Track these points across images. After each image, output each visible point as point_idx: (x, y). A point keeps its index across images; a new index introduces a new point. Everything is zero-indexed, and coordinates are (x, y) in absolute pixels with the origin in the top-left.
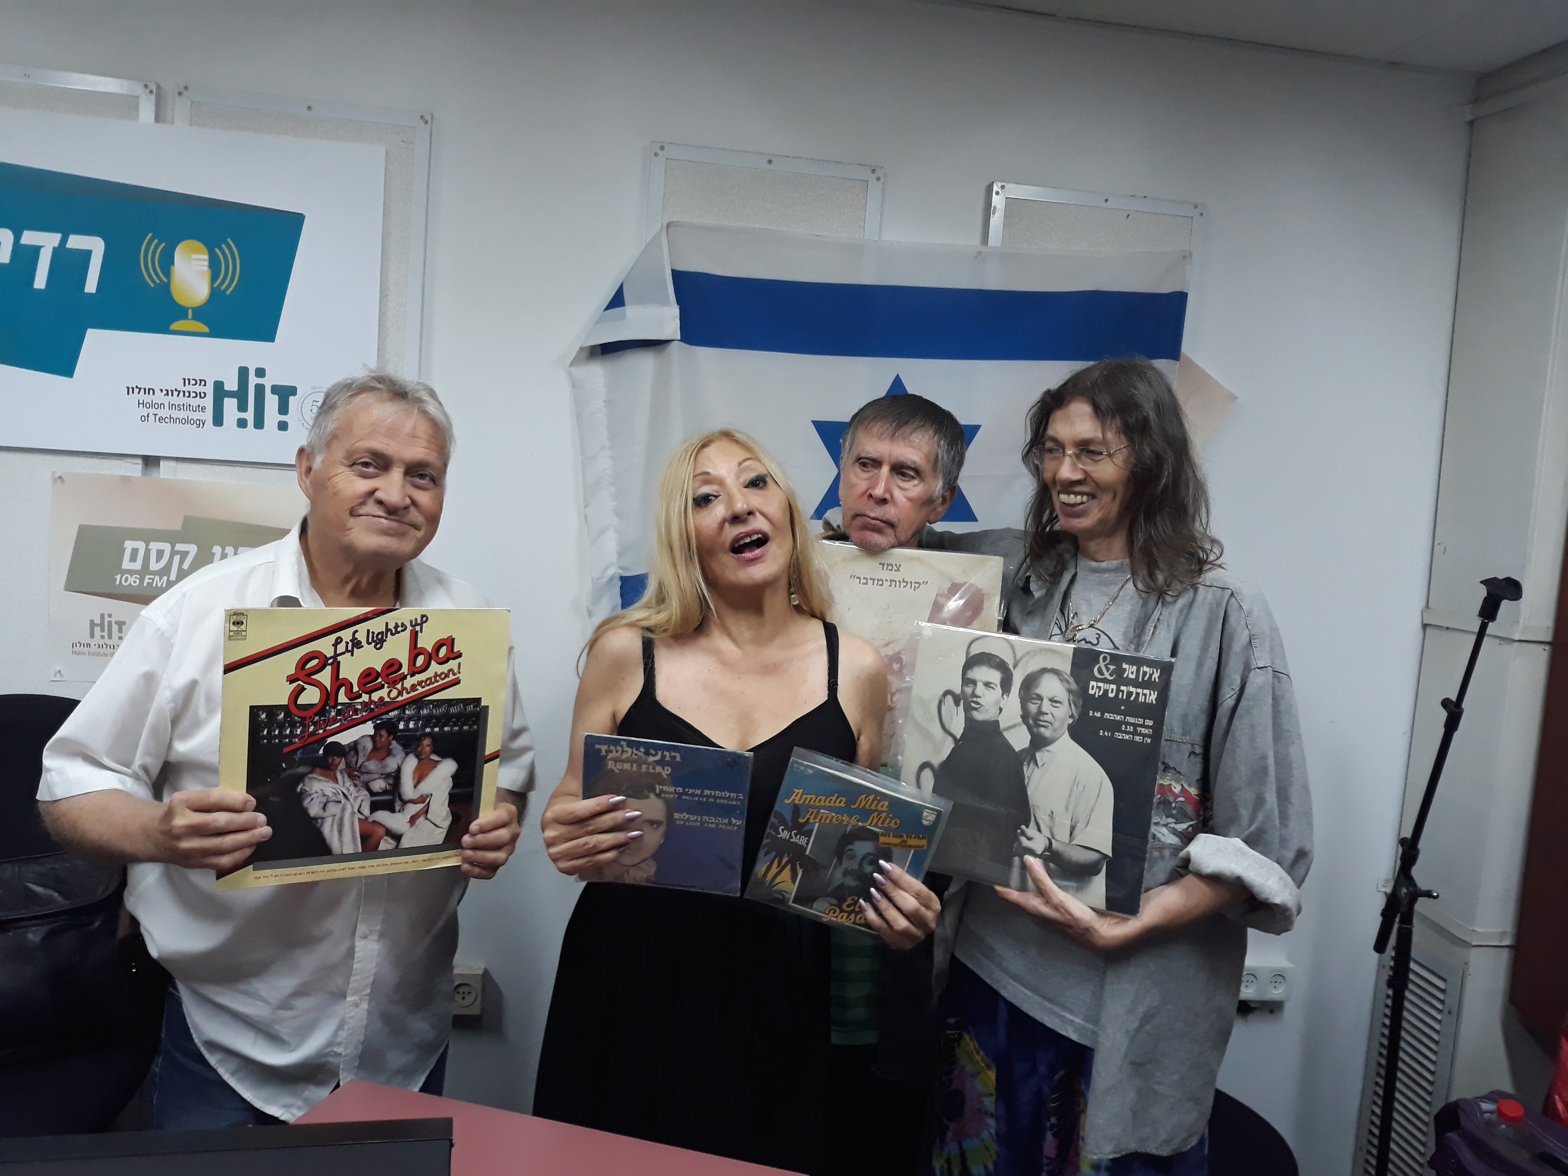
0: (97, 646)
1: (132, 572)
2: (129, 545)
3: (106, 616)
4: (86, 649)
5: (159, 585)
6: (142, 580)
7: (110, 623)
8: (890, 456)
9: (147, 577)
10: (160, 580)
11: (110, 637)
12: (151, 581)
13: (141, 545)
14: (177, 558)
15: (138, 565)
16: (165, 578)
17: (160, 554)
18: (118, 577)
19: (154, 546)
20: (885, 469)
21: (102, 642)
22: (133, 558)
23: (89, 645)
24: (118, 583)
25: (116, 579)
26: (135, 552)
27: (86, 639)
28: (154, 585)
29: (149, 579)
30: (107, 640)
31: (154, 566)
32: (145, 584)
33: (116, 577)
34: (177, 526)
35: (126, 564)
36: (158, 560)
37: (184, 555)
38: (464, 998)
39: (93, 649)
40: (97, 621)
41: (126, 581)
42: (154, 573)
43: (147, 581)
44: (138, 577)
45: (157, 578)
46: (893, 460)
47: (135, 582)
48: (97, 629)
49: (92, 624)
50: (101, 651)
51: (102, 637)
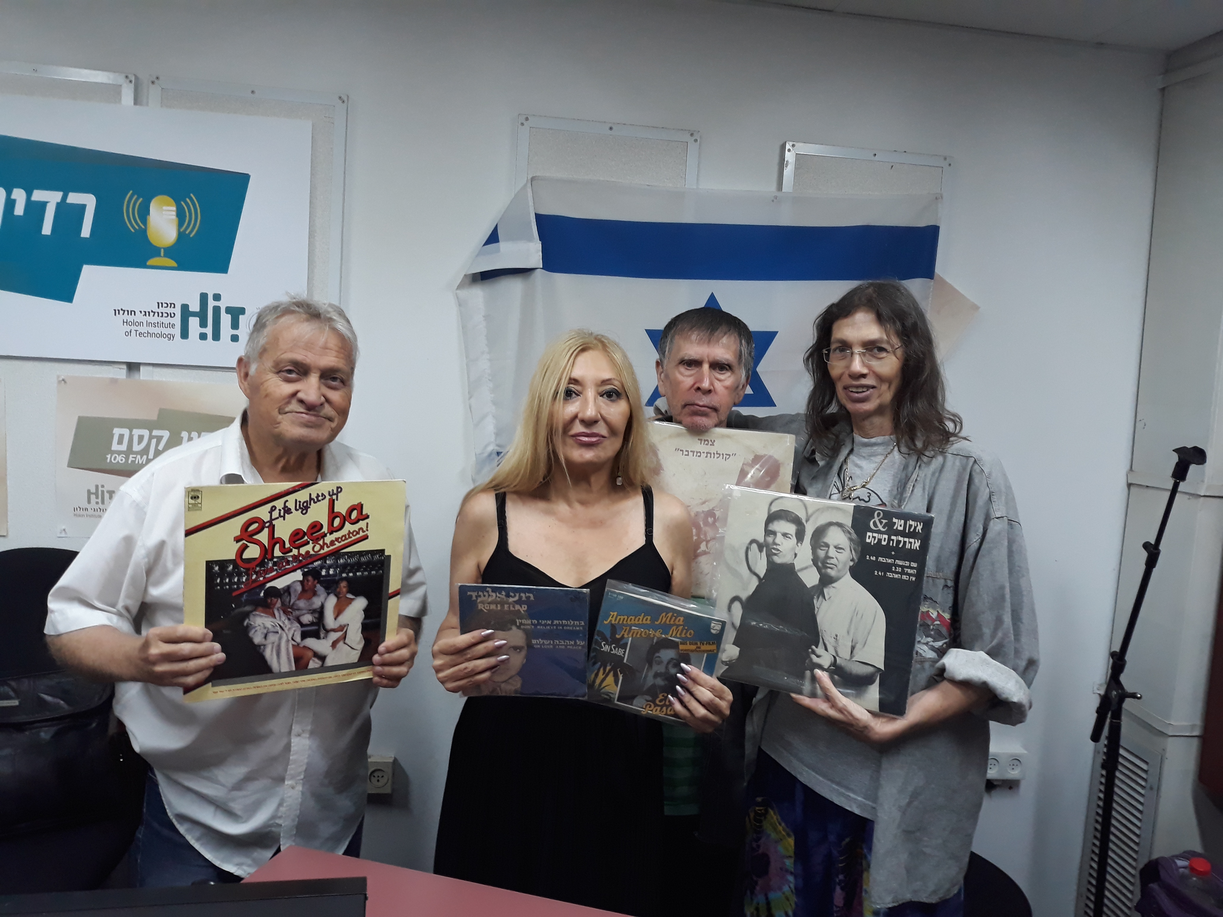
0: (93, 509)
1: (119, 453)
2: (117, 431)
3: (100, 486)
4: (85, 513)
5: (140, 462)
6: (127, 458)
7: (103, 492)
8: (708, 357)
9: (131, 456)
10: (141, 458)
11: (103, 502)
12: (134, 459)
13: (126, 432)
14: (154, 441)
15: (124, 447)
16: (145, 457)
17: (141, 438)
18: (109, 456)
19: (136, 432)
20: (706, 366)
21: (96, 507)
22: (120, 442)
23: (86, 509)
24: (108, 460)
25: (107, 458)
26: (121, 437)
27: (85, 505)
28: (137, 462)
29: (133, 457)
30: (100, 505)
31: (136, 448)
32: (130, 462)
33: (107, 456)
34: (154, 417)
35: (115, 447)
36: (140, 442)
37: (159, 439)
38: (378, 781)
39: (90, 512)
40: (93, 490)
41: (114, 460)
42: (137, 453)
43: (131, 459)
44: (124, 456)
45: (139, 457)
46: (711, 359)
47: (122, 460)
48: (93, 497)
49: (89, 492)
50: (96, 513)
51: (97, 503)
